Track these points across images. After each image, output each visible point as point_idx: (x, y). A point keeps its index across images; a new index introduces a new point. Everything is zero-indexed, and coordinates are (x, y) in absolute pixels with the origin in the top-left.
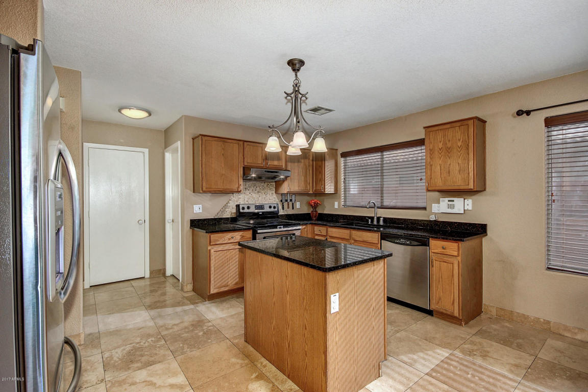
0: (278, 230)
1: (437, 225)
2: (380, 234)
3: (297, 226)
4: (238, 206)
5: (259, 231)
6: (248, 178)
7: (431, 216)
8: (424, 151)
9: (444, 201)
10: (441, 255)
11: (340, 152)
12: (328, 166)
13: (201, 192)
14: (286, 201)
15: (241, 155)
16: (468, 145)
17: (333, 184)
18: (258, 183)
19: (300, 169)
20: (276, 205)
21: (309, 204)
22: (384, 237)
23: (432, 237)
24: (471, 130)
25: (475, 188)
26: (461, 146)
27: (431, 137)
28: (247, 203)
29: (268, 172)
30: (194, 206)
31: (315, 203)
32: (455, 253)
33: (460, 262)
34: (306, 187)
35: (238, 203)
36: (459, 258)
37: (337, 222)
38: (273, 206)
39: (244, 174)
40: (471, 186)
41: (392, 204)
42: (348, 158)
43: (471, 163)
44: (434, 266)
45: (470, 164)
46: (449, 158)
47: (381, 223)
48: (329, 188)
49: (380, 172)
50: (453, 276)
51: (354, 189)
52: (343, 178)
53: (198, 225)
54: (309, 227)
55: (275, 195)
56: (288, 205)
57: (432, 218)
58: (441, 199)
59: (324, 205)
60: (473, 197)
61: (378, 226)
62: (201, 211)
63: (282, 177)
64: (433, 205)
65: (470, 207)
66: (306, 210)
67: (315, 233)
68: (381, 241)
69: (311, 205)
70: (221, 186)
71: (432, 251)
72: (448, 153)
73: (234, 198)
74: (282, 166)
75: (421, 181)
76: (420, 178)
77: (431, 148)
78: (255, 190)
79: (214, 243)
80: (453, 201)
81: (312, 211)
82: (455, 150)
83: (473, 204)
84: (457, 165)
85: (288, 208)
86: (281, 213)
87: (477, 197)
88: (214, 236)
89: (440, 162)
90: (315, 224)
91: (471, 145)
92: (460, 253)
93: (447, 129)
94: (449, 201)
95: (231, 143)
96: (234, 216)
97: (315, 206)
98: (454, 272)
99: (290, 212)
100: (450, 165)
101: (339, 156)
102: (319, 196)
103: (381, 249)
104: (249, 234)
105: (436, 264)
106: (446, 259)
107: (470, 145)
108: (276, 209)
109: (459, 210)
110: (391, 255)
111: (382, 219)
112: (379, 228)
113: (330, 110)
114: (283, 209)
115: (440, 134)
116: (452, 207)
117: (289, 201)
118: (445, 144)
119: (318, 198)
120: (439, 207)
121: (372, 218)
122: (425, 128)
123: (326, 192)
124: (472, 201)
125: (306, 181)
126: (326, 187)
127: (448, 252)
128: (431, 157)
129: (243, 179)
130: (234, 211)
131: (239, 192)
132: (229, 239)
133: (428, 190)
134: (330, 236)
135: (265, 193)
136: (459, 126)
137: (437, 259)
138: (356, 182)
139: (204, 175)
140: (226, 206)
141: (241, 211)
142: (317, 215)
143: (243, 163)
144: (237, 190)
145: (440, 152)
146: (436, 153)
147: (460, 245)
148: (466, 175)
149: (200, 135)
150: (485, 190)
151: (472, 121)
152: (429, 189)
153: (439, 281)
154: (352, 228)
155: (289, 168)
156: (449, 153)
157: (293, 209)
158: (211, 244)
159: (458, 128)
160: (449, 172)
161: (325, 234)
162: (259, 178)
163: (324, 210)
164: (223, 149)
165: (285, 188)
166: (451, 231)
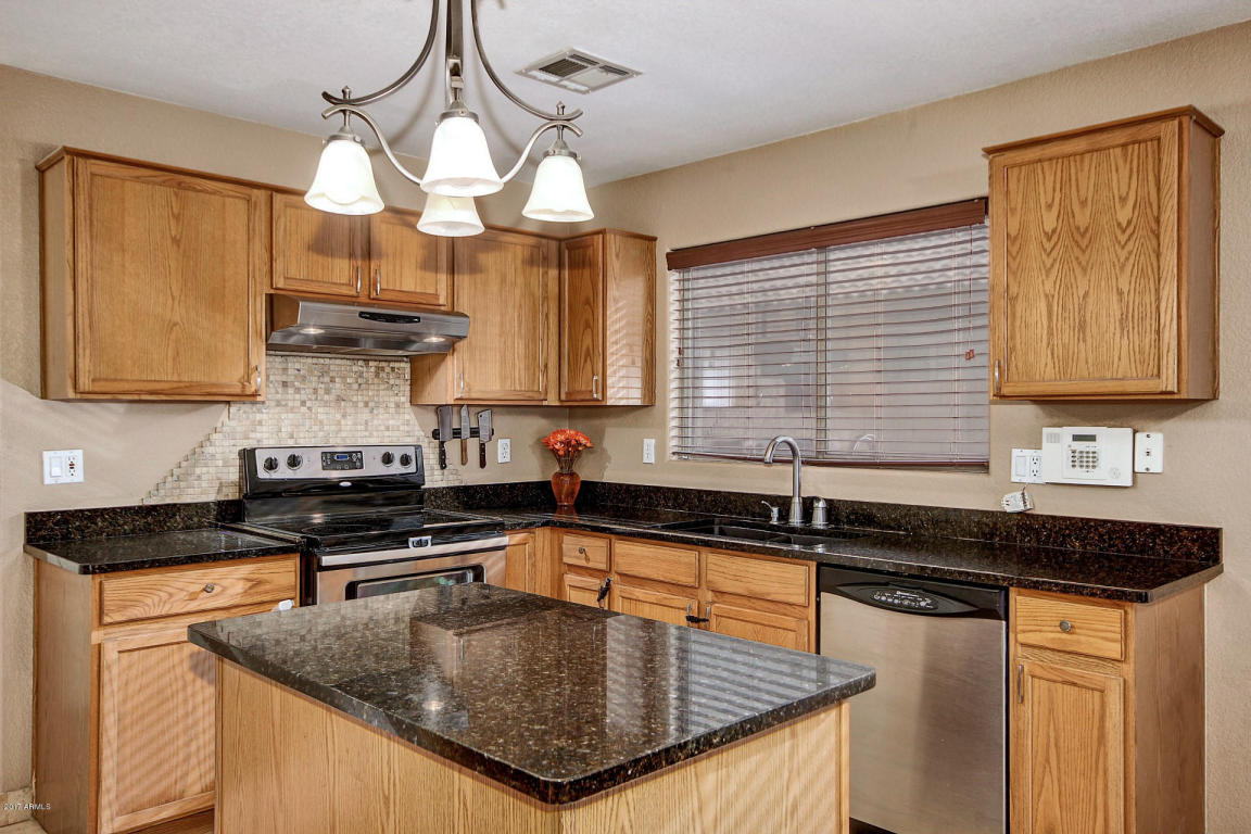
0: (412, 551)
1: (1029, 528)
2: (814, 569)
3: (487, 537)
4: (248, 456)
5: (327, 560)
6: (292, 341)
7: (1007, 497)
8: (985, 244)
9: (1055, 439)
10: (1056, 657)
11: (663, 248)
12: (616, 301)
13: (71, 394)
14: (457, 433)
15: (259, 248)
16: (1158, 221)
17: (637, 372)
18: (337, 365)
19: (510, 310)
20: (411, 452)
21: (545, 446)
22: (831, 579)
23: (1020, 584)
24: (1170, 159)
25: (1184, 389)
26: (1129, 223)
27: (1013, 186)
28: (291, 443)
29: (373, 316)
30: (47, 455)
31: (567, 443)
32: (1114, 650)
33: (1131, 682)
34: (534, 379)
35: (248, 445)
36: (1128, 670)
37: (652, 517)
38: (397, 454)
39: (272, 325)
40: (1168, 382)
41: (861, 450)
42: (693, 274)
43: (1169, 290)
44: (1028, 696)
45: (1164, 294)
46: (1084, 270)
47: (819, 521)
48: (623, 387)
49: (812, 324)
50: (1102, 738)
51: (716, 390)
52: (674, 346)
53: (66, 537)
54: (543, 537)
55: (409, 414)
56: (464, 450)
57: (1013, 504)
58: (1046, 431)
59: (603, 450)
60: (1171, 424)
61: (808, 534)
62: (79, 476)
63: (434, 340)
64: (1016, 452)
65: (1156, 464)
66: (531, 470)
67: (565, 560)
68: (818, 595)
69: (555, 452)
70: (165, 374)
71: (1021, 638)
72: (1077, 251)
73: (233, 423)
74: (436, 296)
75: (972, 362)
76: (962, 350)
77: (1013, 233)
78: (328, 391)
79: (118, 617)
80: (1092, 438)
81: (558, 475)
82: (1106, 241)
83: (1169, 448)
84: (1115, 298)
85: (464, 461)
86: (434, 479)
87: (1185, 426)
88: (119, 587)
89: (1049, 286)
90: (563, 525)
91: (1169, 216)
92: (1132, 646)
93: (1075, 155)
94: (1077, 438)
95: (214, 193)
96: (232, 494)
97: (569, 455)
98: (1109, 724)
99: (472, 476)
100: (1086, 295)
101: (662, 262)
102: (587, 417)
103: (818, 652)
104: (285, 572)
105: (1035, 691)
106: (1074, 670)
107: (1164, 218)
108: (412, 468)
109: (1115, 472)
110: (870, 683)
111: (821, 504)
112: (811, 544)
113: (622, 72)
114: (443, 464)
115: (1050, 179)
116: (1088, 461)
117: (466, 433)
118: (1066, 214)
119: (581, 425)
120: (1036, 461)
121: (784, 503)
122: (989, 151)
123: (610, 402)
124: (1166, 439)
125: (532, 357)
126: (609, 381)
127: (1085, 642)
128: (1014, 265)
129: (270, 347)
130: (233, 474)
131: (251, 398)
132: (193, 597)
133: (1001, 397)
134: (621, 575)
135: (366, 404)
136: (1124, 146)
137: (1038, 671)
138: (726, 363)
139: (83, 322)
140: (195, 455)
141: (262, 474)
142: (578, 488)
143: (266, 280)
144: (238, 390)
145: (1048, 246)
146: (1033, 248)
147: (1131, 616)
148: (1150, 337)
149: (67, 150)
150: (1215, 397)
151: (1176, 122)
152: (1005, 391)
153: (1047, 760)
154: (707, 544)
155: (463, 305)
156: (1084, 252)
157: (483, 464)
158: (107, 619)
159: (1118, 151)
160: (1082, 327)
161: (603, 566)
162: (337, 343)
163: (602, 468)
164: (177, 218)
165: (449, 384)
166: (1083, 554)
